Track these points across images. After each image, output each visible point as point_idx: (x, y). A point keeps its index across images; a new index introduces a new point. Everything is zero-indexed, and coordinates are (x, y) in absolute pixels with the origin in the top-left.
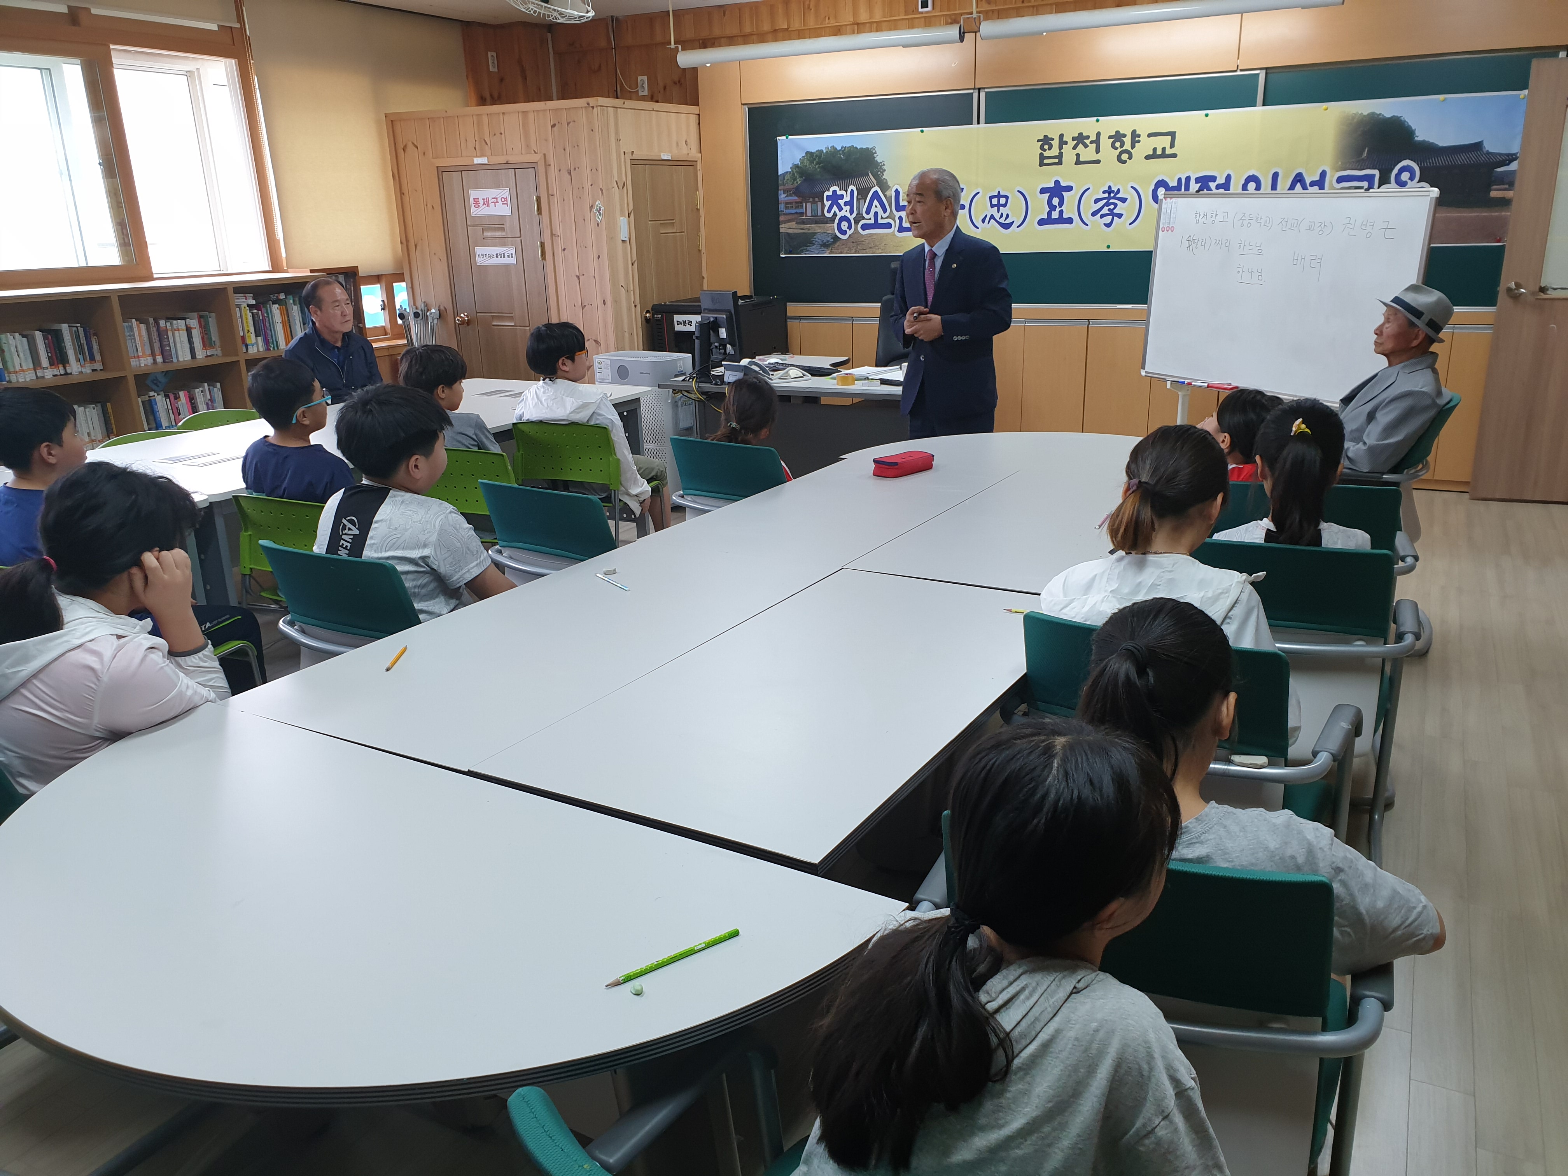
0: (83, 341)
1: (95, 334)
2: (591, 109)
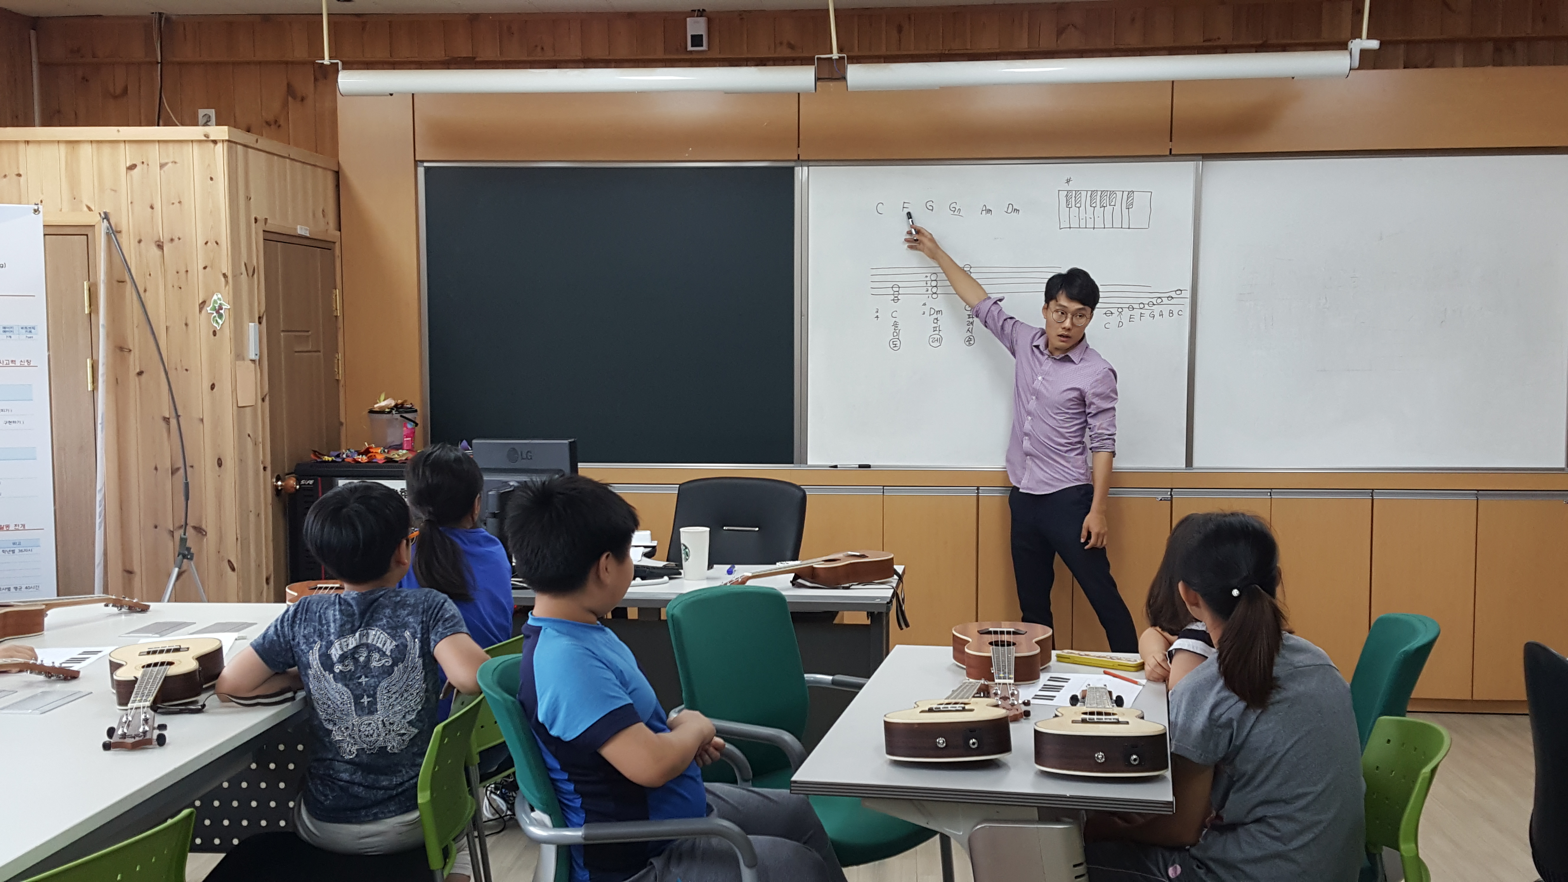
2: (212, 145)
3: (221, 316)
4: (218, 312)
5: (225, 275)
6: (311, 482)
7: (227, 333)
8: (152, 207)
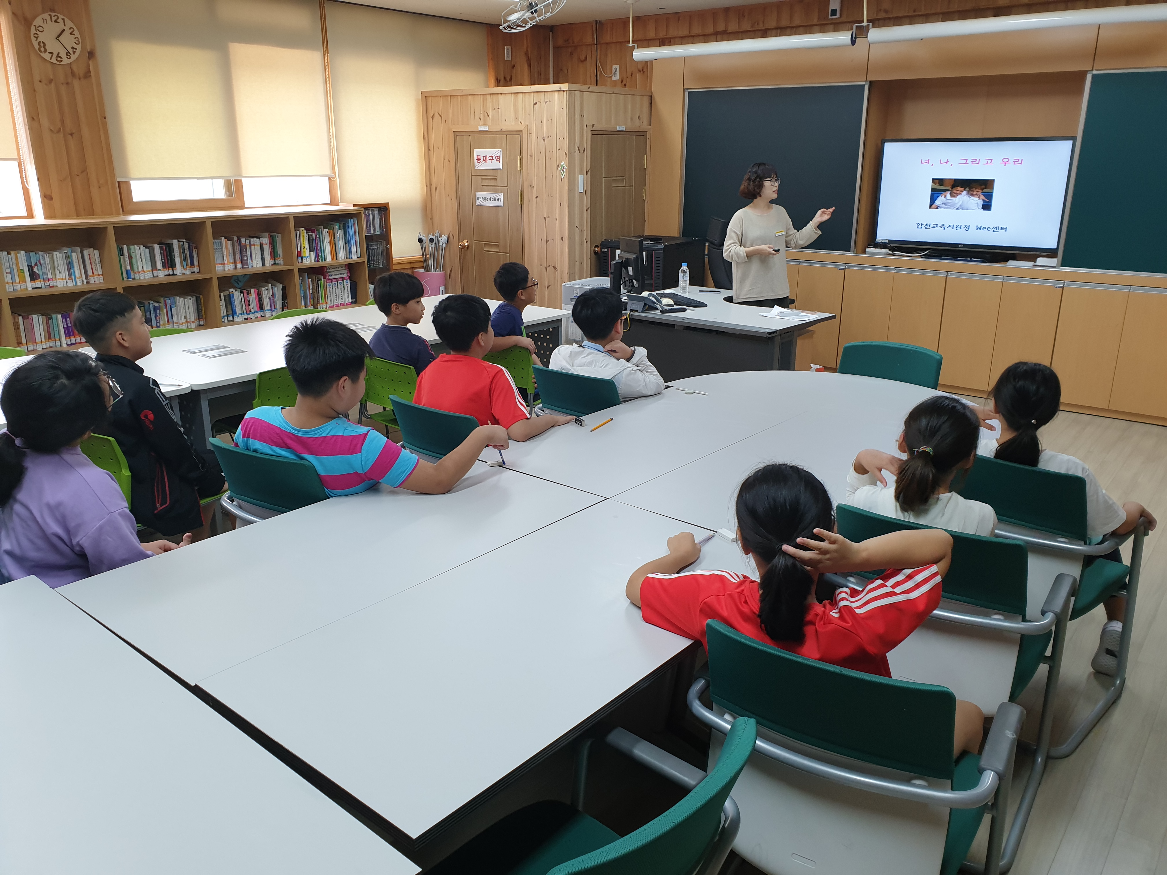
0: (187, 251)
1: (196, 247)
2: (562, 92)
3: (564, 172)
4: (563, 170)
5: (565, 153)
6: (606, 250)
7: (566, 180)
8: (542, 122)
